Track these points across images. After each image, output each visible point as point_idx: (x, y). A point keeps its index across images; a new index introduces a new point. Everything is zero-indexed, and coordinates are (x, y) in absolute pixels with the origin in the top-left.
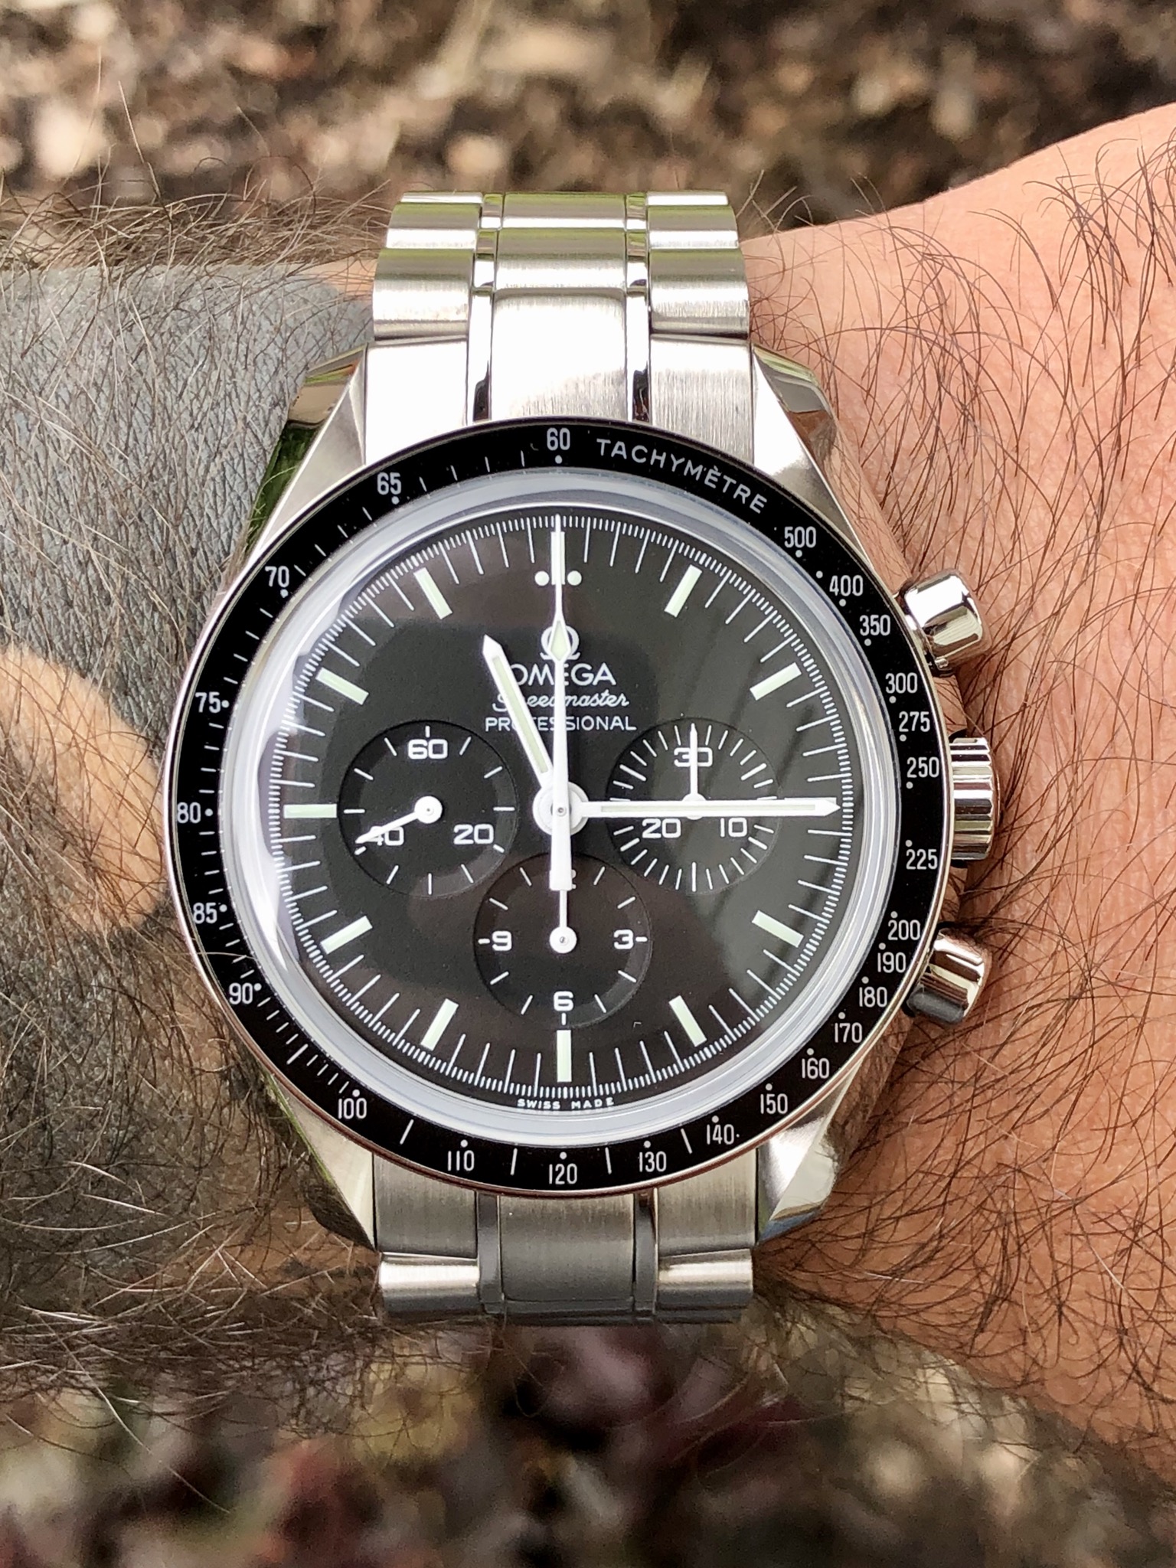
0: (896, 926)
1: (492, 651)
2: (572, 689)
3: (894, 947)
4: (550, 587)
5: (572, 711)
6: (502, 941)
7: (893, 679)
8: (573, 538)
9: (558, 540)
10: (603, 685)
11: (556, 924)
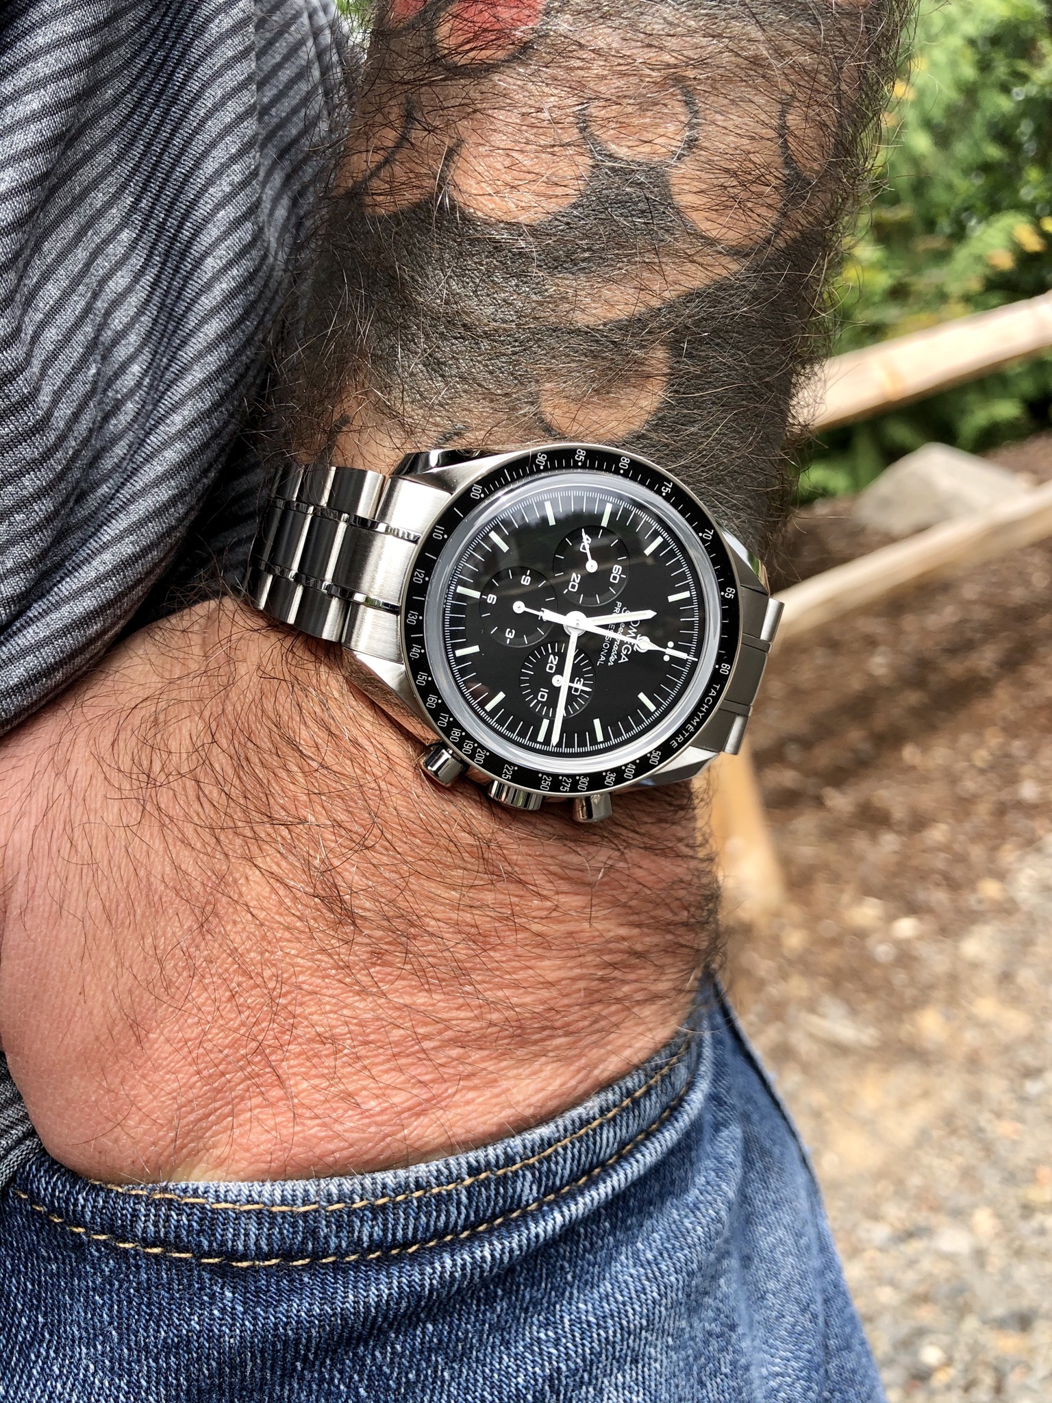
0: (482, 754)
1: (649, 614)
2: (622, 643)
3: (474, 750)
4: (666, 647)
5: (613, 641)
6: (526, 581)
7: (586, 780)
8: (682, 662)
9: (683, 655)
10: (619, 657)
11: (526, 606)
